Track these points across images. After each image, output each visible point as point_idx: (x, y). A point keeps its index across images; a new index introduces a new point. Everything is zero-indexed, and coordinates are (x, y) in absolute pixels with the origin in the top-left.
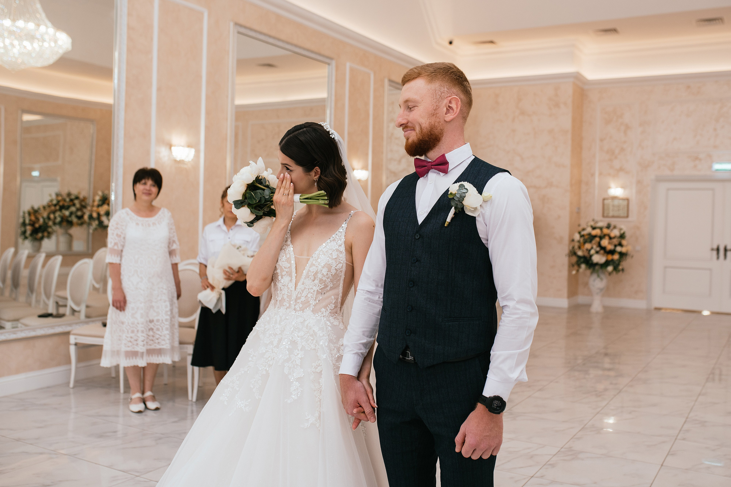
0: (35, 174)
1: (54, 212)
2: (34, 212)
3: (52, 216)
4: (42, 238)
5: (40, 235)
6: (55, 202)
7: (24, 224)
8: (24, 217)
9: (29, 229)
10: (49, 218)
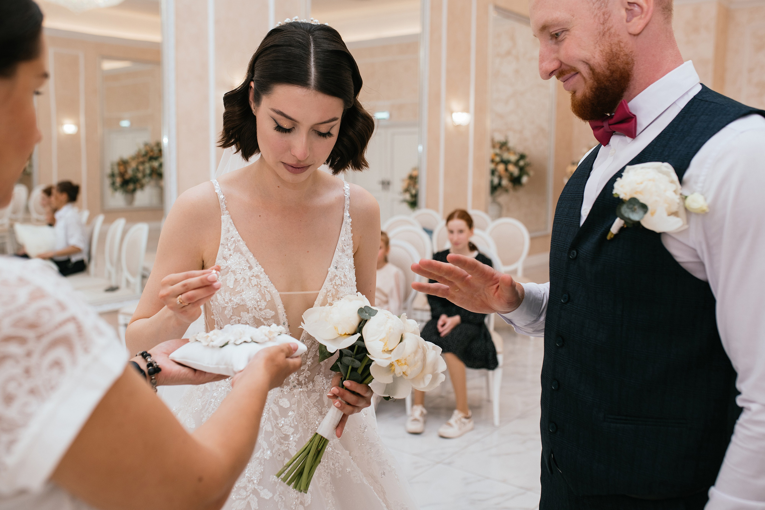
0: (125, 124)
1: (143, 163)
2: (124, 163)
3: (141, 168)
4: (134, 191)
5: (131, 186)
6: (143, 152)
7: (112, 175)
8: (112, 169)
9: (118, 180)
10: (137, 169)
